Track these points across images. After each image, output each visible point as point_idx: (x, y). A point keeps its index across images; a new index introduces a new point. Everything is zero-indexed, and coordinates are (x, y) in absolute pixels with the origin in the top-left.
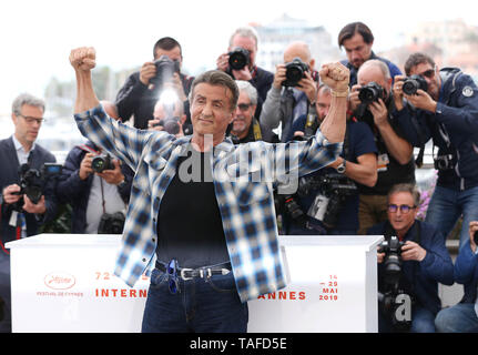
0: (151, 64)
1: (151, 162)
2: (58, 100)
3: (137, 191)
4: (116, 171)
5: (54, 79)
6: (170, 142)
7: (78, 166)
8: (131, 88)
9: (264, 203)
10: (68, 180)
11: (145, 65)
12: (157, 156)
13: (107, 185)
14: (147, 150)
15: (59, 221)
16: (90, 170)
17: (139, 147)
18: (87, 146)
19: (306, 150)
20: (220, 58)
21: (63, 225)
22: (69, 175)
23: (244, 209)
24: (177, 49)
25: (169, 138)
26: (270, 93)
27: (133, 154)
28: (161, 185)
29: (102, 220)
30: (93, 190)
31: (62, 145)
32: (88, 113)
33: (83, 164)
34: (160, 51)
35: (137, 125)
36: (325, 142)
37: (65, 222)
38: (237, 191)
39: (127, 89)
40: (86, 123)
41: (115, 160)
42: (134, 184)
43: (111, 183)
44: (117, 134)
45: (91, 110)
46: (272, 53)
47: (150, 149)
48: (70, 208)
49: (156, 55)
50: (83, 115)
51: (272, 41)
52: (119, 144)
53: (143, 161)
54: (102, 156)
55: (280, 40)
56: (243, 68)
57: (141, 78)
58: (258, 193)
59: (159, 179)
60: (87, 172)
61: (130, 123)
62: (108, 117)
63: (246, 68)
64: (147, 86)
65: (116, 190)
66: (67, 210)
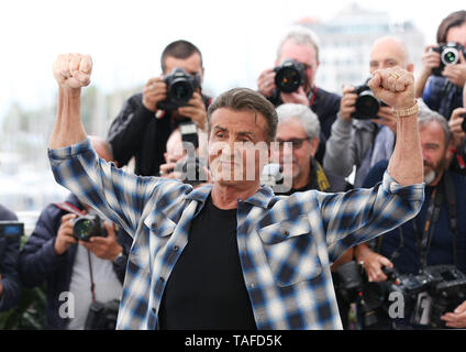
0: (158, 81)
1: (154, 225)
2: (22, 136)
3: (135, 269)
4: (110, 239)
5: (16, 106)
6: (183, 196)
7: (54, 232)
8: (131, 116)
9: (316, 282)
10: (39, 253)
11: (150, 83)
12: (164, 217)
13: (96, 261)
14: (149, 208)
15: (26, 315)
16: (71, 239)
17: (139, 203)
18: (68, 203)
19: (372, 201)
20: (262, 77)
21: (32, 321)
22: (40, 246)
23: (286, 291)
24: (195, 57)
25: (183, 189)
26: (335, 126)
27: (130, 213)
28: (167, 259)
29: (91, 310)
30: (77, 269)
31: (29, 203)
32: (70, 149)
33: (62, 230)
34: (171, 61)
35: (138, 171)
36: (394, 187)
37: (36, 316)
38: (275, 265)
39: (125, 118)
40: (64, 165)
41: (108, 223)
42: (131, 258)
43: (103, 257)
44: (108, 184)
45: (74, 146)
46: (337, 63)
47: (154, 208)
48: (43, 297)
49: (164, 68)
50: (61, 152)
51: (336, 44)
52: (110, 199)
53: (143, 224)
54: (90, 217)
55: (348, 43)
56: (295, 89)
57: (144, 102)
58: (306, 267)
59: (163, 251)
60: (67, 243)
61: (130, 168)
62: (97, 157)
63: (301, 89)
64: (154, 113)
65: (111, 267)
66: (38, 298)
